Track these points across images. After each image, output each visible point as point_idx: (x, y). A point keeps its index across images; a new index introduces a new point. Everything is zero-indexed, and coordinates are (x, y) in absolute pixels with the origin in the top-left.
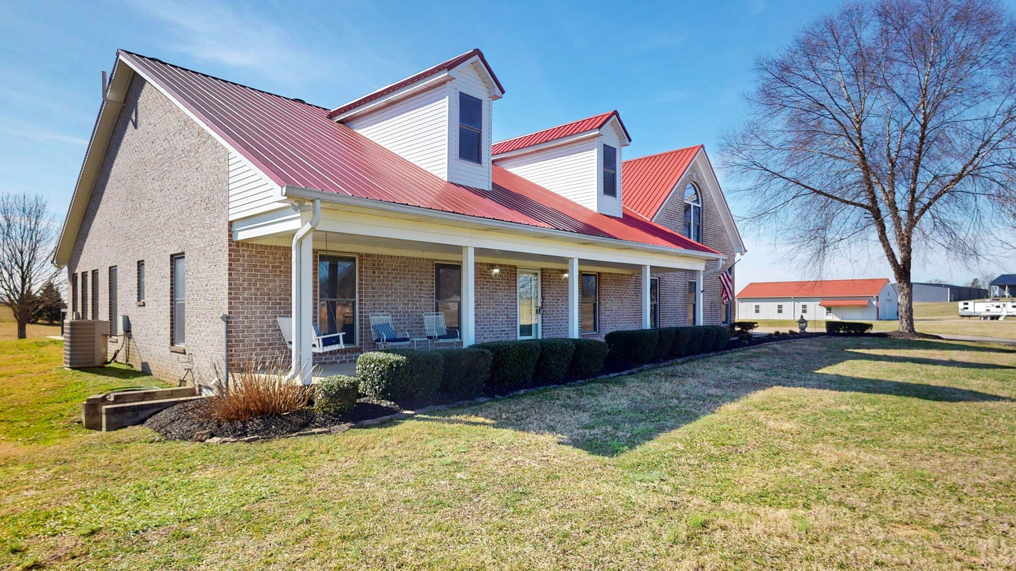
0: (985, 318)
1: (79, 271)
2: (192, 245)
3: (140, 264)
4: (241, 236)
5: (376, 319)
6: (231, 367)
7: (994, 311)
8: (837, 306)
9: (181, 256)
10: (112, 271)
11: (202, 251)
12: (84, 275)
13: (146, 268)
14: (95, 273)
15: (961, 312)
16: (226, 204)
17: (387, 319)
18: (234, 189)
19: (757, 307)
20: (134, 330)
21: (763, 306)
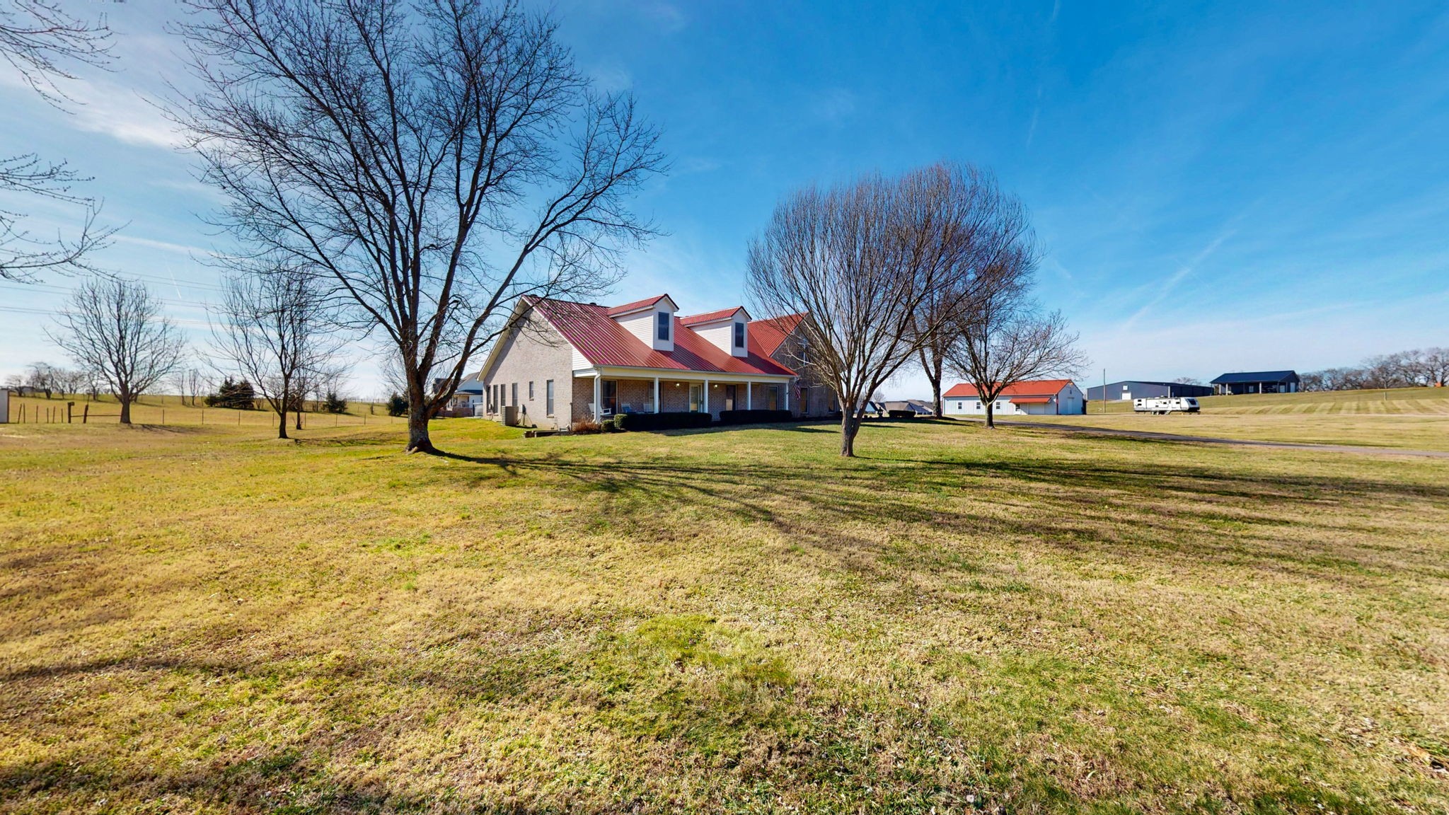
0: (1155, 412)
1: (492, 385)
2: (558, 378)
3: (531, 383)
4: (577, 376)
5: (623, 405)
6: (573, 420)
7: (1162, 407)
8: (1025, 403)
9: (552, 381)
10: (514, 386)
11: (561, 380)
12: (495, 387)
13: (534, 385)
14: (503, 386)
15: (1136, 408)
16: (571, 364)
17: (629, 405)
18: (574, 360)
19: (960, 404)
20: (527, 411)
21: (965, 403)
